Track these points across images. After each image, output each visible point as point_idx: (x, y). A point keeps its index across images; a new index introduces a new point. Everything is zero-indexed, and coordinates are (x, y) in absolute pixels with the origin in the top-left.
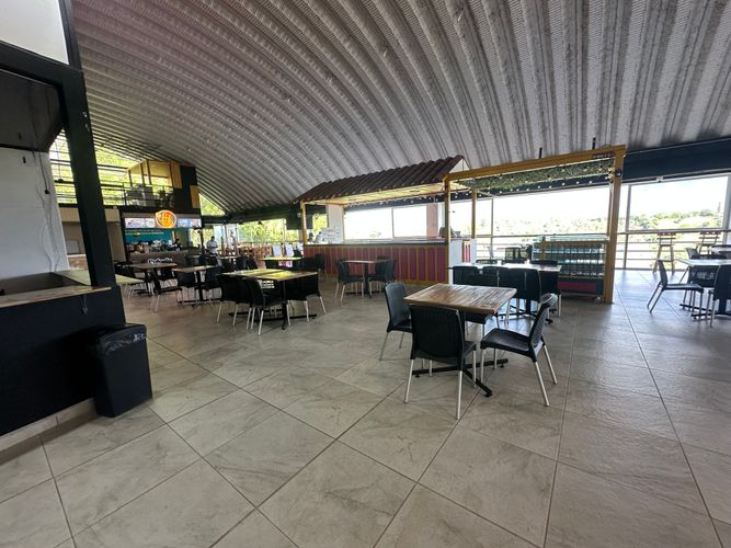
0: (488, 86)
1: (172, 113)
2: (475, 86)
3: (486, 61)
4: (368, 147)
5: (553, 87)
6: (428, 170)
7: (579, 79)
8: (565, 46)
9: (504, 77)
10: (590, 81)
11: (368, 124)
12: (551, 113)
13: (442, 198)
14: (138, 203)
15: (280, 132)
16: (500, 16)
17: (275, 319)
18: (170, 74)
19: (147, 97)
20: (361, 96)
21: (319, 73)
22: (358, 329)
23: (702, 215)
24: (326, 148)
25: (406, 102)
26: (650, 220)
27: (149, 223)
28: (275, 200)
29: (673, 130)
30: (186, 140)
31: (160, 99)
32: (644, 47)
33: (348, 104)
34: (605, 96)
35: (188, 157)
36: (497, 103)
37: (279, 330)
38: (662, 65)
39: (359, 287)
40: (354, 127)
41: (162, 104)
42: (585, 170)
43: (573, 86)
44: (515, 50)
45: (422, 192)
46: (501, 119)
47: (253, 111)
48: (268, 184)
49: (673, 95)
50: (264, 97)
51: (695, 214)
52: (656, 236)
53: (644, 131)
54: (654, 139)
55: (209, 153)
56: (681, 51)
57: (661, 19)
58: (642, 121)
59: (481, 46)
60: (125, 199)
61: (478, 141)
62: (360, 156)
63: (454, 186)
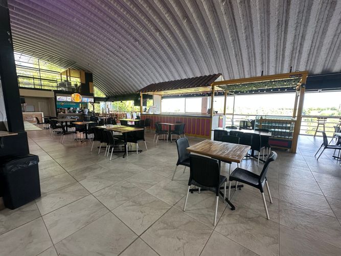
0: (236, 39)
1: (81, 47)
2: (229, 39)
3: (236, 27)
4: (175, 68)
5: (269, 41)
6: (204, 79)
7: (282, 38)
8: (277, 20)
9: (244, 35)
10: (288, 39)
11: (176, 57)
12: (267, 55)
13: (210, 94)
14: (64, 89)
15: (133, 58)
16: (244, 3)
17: (120, 152)
18: (80, 27)
19: (69, 38)
20: (173, 42)
21: (153, 30)
22: (163, 160)
23: (332, 109)
24: (155, 68)
25: (195, 46)
26: (307, 111)
27: (69, 99)
28: (130, 91)
29: (328, 66)
30: (88, 61)
31: (76, 39)
32: (317, 22)
33: (166, 46)
34: (295, 47)
35: (89, 68)
36: (240, 49)
37: (121, 158)
38: (326, 32)
39: (166, 136)
40: (169, 57)
41: (76, 41)
42: (285, 83)
43: (279, 41)
44: (251, 21)
45: (200, 91)
46: (242, 56)
47: (120, 47)
48: (126, 83)
49: (330, 48)
50: (125, 40)
51: (328, 109)
52: (316, 119)
53: (313, 66)
54: (318, 70)
55: (99, 67)
56: (337, 25)
57: (328, 8)
58: (313, 61)
59: (234, 19)
60: (57, 87)
61: (229, 67)
62: (171, 72)
63: (216, 88)
